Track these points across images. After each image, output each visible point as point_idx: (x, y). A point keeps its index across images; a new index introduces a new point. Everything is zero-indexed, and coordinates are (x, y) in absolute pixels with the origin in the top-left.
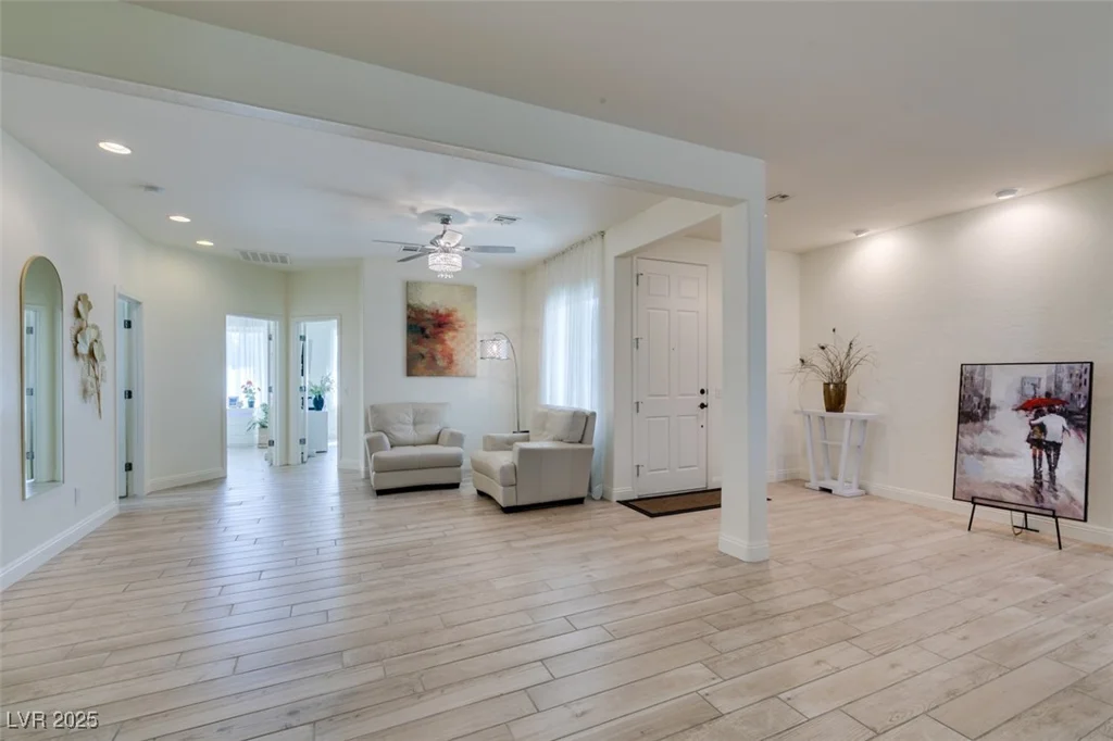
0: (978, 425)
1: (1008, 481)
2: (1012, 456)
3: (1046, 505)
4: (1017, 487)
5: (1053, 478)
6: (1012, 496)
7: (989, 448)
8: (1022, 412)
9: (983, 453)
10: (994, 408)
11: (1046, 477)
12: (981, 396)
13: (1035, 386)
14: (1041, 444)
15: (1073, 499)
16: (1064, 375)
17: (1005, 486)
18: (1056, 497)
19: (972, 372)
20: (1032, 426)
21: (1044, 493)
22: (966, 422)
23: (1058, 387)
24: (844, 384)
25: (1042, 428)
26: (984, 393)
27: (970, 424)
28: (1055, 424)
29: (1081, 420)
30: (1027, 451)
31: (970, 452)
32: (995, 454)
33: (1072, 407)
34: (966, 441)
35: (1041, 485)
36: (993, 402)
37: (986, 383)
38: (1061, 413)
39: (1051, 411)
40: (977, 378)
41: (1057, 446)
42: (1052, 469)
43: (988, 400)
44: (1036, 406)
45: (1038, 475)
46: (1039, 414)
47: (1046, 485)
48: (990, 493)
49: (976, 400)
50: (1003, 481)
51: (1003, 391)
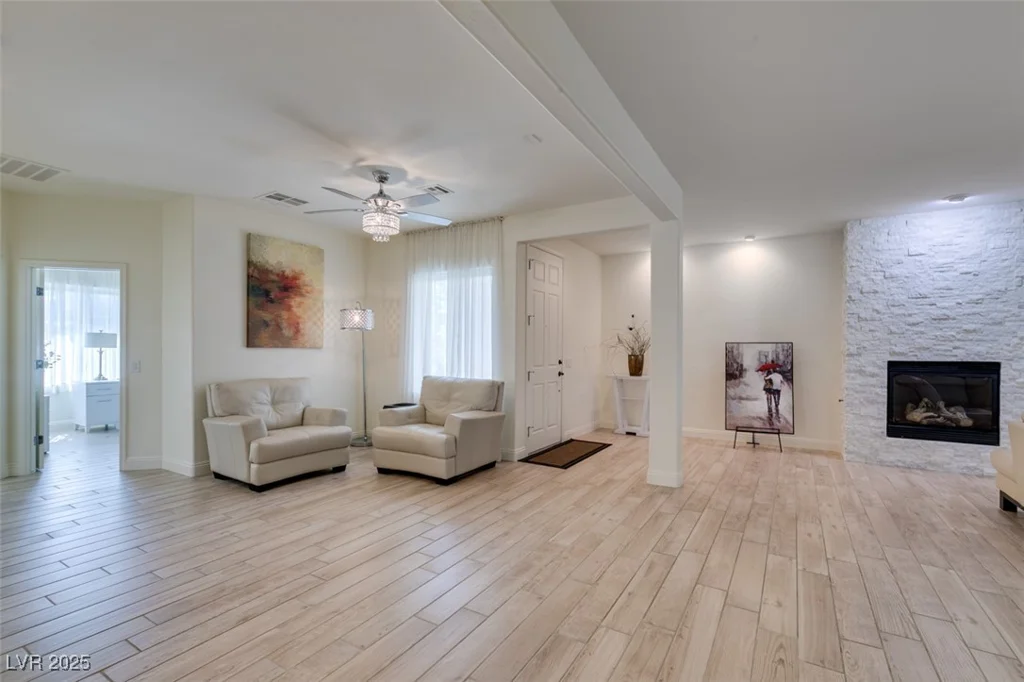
0: (737, 381)
1: (754, 415)
2: (756, 399)
3: (775, 427)
4: (760, 418)
5: (777, 410)
6: (757, 424)
7: (744, 396)
8: (760, 372)
9: (741, 398)
10: (745, 370)
11: (774, 411)
12: (738, 363)
13: (766, 357)
14: (772, 392)
15: (787, 422)
16: (780, 350)
17: (754, 418)
18: (779, 422)
19: (732, 348)
20: (766, 381)
21: (774, 421)
22: (730, 380)
23: (777, 357)
24: (643, 356)
25: (770, 381)
26: (739, 361)
27: (733, 381)
28: (777, 378)
29: (788, 377)
30: (764, 395)
31: (733, 399)
32: (747, 399)
33: (784, 369)
34: (731, 392)
35: (771, 415)
36: (745, 366)
37: (740, 355)
38: (780, 373)
39: (775, 372)
40: (735, 352)
41: (778, 392)
42: (777, 406)
43: (742, 365)
44: (767, 368)
45: (770, 410)
46: (769, 373)
47: (774, 415)
48: (746, 423)
49: (735, 365)
50: (753, 415)
51: (750, 360)
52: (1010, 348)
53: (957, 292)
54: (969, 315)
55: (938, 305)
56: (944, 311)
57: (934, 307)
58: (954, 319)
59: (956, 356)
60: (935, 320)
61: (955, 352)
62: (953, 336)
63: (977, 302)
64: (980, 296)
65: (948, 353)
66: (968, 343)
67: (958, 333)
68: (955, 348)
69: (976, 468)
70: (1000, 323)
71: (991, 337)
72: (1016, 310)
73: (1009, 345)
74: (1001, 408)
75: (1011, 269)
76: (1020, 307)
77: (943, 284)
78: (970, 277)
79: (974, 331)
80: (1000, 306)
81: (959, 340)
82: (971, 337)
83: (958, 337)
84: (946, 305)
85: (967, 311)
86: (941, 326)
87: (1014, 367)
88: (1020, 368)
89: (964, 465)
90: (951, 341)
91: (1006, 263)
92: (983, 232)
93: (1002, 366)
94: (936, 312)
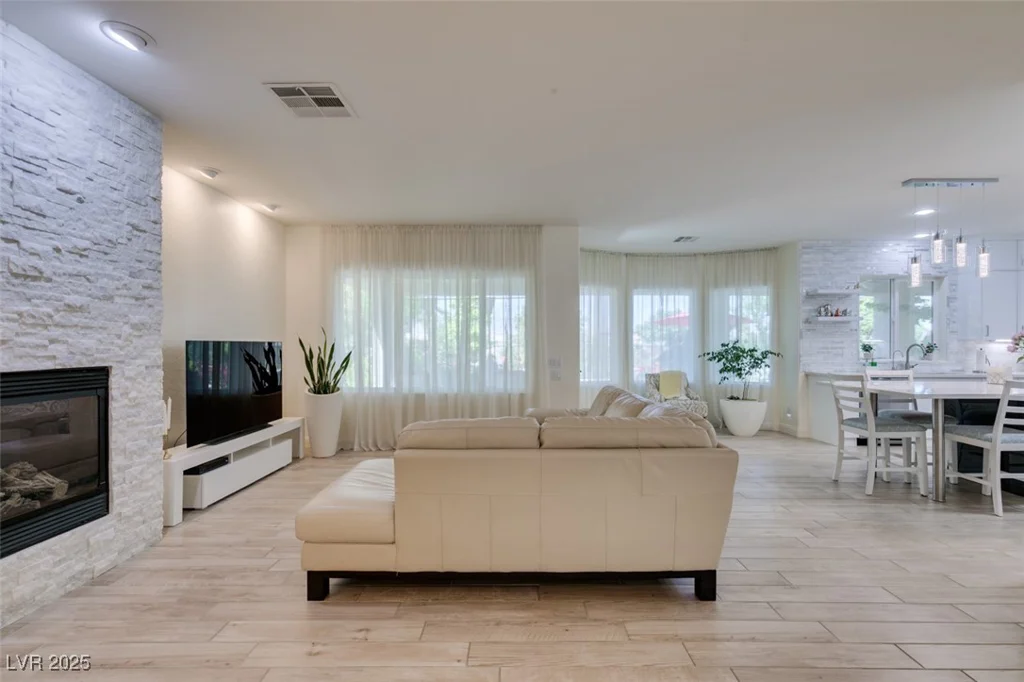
52: (120, 342)
53: (54, 226)
54: (70, 275)
55: (25, 244)
56: (34, 261)
57: (13, 246)
58: (49, 280)
59: (54, 357)
60: (16, 276)
61: (54, 349)
62: (51, 316)
63: (82, 254)
64: (86, 244)
65: (41, 353)
66: (71, 331)
67: (57, 310)
68: (52, 341)
69: (82, 572)
70: (110, 298)
71: (100, 322)
72: (127, 280)
73: (119, 337)
74: (112, 446)
75: (122, 207)
76: (132, 275)
77: (34, 201)
78: (71, 200)
79: (81, 309)
80: (109, 268)
81: (57, 325)
82: (75, 320)
83: (57, 318)
84: (38, 247)
85: (69, 268)
86: (30, 292)
87: (127, 373)
88: (132, 374)
89: (67, 575)
90: (46, 327)
91: (115, 195)
92: (87, 124)
93: (113, 372)
94: (22, 261)
